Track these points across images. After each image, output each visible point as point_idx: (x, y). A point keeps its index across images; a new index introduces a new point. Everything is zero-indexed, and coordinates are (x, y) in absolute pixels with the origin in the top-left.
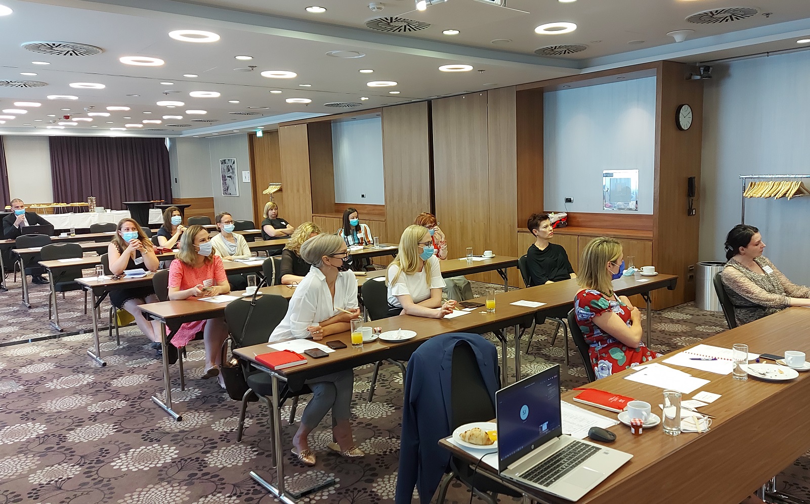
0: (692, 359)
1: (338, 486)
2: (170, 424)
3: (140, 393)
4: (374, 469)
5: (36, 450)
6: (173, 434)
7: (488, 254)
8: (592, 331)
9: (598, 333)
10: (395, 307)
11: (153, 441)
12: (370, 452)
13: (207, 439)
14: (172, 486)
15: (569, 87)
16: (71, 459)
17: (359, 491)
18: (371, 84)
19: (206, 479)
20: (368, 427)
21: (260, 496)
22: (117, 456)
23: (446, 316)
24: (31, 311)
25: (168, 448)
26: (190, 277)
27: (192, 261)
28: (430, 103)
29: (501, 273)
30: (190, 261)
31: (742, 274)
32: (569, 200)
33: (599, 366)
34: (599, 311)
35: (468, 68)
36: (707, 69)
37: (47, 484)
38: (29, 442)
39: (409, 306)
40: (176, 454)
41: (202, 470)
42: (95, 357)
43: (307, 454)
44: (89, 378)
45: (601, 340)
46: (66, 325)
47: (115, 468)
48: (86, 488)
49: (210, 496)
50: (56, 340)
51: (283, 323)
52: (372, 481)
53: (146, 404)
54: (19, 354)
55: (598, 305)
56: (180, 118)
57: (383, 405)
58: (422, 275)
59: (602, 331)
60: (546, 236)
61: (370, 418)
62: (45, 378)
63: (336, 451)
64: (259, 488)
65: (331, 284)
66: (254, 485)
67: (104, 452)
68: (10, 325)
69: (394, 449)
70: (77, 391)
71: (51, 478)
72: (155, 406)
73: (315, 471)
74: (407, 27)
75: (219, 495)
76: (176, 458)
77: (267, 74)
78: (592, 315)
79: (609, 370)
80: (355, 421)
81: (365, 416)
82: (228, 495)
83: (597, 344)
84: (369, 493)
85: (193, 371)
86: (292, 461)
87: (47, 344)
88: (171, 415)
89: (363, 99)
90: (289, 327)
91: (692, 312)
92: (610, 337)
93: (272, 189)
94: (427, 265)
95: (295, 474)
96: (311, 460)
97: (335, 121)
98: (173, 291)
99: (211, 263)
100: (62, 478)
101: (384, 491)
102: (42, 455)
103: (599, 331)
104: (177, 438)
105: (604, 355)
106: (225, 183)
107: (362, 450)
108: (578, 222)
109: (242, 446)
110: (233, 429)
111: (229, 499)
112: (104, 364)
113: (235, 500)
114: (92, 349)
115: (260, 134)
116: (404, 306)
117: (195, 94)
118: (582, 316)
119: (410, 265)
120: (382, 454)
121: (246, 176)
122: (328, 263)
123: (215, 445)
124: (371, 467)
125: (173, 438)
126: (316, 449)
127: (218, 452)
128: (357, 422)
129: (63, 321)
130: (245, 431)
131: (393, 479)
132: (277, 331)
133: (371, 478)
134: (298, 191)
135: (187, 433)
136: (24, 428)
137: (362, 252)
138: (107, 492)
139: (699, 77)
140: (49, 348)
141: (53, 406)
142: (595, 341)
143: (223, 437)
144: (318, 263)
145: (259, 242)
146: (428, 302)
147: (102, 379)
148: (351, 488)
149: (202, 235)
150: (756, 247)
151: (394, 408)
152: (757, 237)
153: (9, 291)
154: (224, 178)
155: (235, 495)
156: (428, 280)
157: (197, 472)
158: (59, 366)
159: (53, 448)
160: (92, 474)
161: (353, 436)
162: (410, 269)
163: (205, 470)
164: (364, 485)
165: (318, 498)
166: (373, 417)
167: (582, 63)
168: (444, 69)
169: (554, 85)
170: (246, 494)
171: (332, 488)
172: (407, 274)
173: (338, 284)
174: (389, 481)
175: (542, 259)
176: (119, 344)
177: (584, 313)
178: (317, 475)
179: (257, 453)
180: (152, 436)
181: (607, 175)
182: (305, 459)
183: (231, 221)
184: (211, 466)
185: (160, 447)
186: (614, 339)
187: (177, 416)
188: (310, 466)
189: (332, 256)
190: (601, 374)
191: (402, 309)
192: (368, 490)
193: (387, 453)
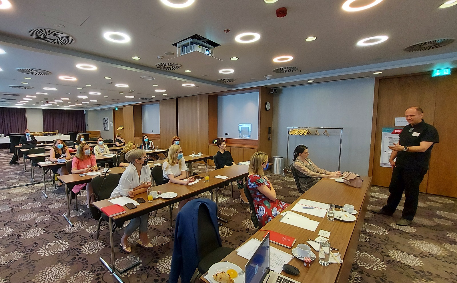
0: (303, 208)
1: (141, 265)
2: (68, 229)
3: (59, 212)
4: (158, 254)
5: (5, 243)
6: (69, 234)
7: (200, 154)
8: (256, 193)
9: (258, 194)
10: (166, 179)
11: (59, 238)
12: (156, 244)
13: (83, 237)
14: (63, 266)
15: (227, 95)
16: (20, 249)
17: (151, 268)
18: (157, 91)
19: (80, 261)
20: (154, 230)
21: (104, 272)
22: (41, 247)
23: (189, 184)
24: (26, 173)
25: (65, 242)
26: (82, 164)
27: (81, 158)
28: (177, 99)
29: (205, 161)
30: (80, 158)
31: (302, 165)
32: (226, 134)
33: (259, 209)
34: (260, 184)
35: (193, 85)
36: (275, 90)
37: (3, 265)
38: (3, 238)
39: (172, 179)
40: (68, 246)
41: (78, 256)
42: (44, 194)
43: (127, 247)
44: (39, 204)
45: (260, 197)
46: (37, 179)
47: (38, 254)
48: (22, 267)
49: (80, 272)
50: (32, 186)
51: (117, 188)
52: (156, 262)
53: (60, 218)
54: (14, 192)
55: (259, 181)
56: (88, 103)
57: (161, 218)
58: (178, 165)
59: (261, 193)
60: (223, 148)
61: (155, 225)
62: (21, 204)
63: (140, 245)
64: (103, 267)
65: (139, 171)
66: (101, 265)
67: (36, 244)
68: (15, 179)
69: (166, 242)
70: (33, 211)
71: (6, 261)
72: (64, 219)
73: (131, 256)
74: (172, 68)
75: (84, 271)
76: (68, 248)
77: (117, 85)
78: (257, 186)
79: (264, 211)
80: (149, 227)
81: (153, 224)
82: (89, 271)
83: (257, 199)
84: (155, 269)
85: (83, 201)
86: (120, 250)
87: (27, 187)
88: (70, 224)
89: (153, 96)
90: (119, 191)
91: (271, 175)
92: (264, 195)
93: (120, 128)
94: (179, 161)
95: (121, 258)
96: (129, 250)
97: (143, 105)
98: (74, 170)
99: (90, 158)
100: (12, 261)
101: (162, 268)
102: (7, 246)
103: (259, 193)
104: (70, 237)
105: (261, 204)
106: (104, 126)
107: (152, 243)
108: (230, 142)
109: (98, 241)
110: (96, 231)
111: (88, 274)
112: (47, 198)
113: (91, 275)
114: (43, 190)
115: (117, 109)
116: (170, 179)
117: (91, 93)
118: (252, 186)
119: (173, 161)
120: (161, 245)
121: (112, 124)
122: (138, 162)
123: (86, 241)
124: (156, 253)
125: (68, 236)
126: (132, 243)
127: (87, 245)
128: (150, 227)
129: (36, 177)
130: (101, 233)
131: (166, 260)
132: (114, 192)
133: (156, 260)
134: (129, 129)
135: (75, 233)
136: (3, 231)
137: (152, 152)
138: (31, 270)
139: (273, 93)
140: (27, 189)
141: (20, 218)
142: (257, 197)
143: (91, 236)
144: (133, 162)
145: (114, 148)
146: (181, 177)
147: (45, 204)
148: (147, 267)
149: (86, 147)
150: (306, 154)
151: (165, 220)
152: (306, 150)
153: (20, 165)
154: (104, 124)
155: (92, 271)
156: (180, 168)
157: (76, 257)
158: (29, 198)
159: (13, 242)
160: (27, 258)
161: (148, 235)
162: (173, 163)
163: (80, 256)
164: (153, 264)
165: (131, 273)
166: (156, 224)
167: (232, 86)
168: (184, 85)
169: (222, 94)
170: (97, 271)
171: (138, 267)
172: (171, 166)
173: (142, 171)
174: (164, 262)
175: (222, 157)
176: (55, 188)
177: (253, 185)
178: (132, 259)
179: (105, 245)
180: (60, 235)
181: (240, 126)
182: (126, 250)
183: (102, 140)
184: (83, 253)
185: (61, 241)
186: (265, 196)
187: (72, 225)
188: (128, 253)
189: (140, 159)
190: (260, 212)
191: (169, 180)
192: (155, 268)
193: (163, 245)
